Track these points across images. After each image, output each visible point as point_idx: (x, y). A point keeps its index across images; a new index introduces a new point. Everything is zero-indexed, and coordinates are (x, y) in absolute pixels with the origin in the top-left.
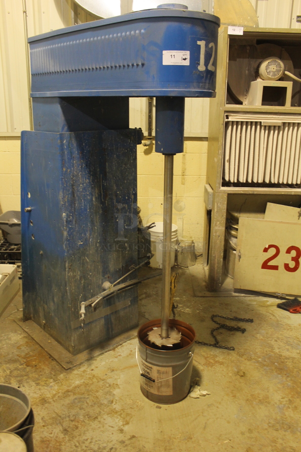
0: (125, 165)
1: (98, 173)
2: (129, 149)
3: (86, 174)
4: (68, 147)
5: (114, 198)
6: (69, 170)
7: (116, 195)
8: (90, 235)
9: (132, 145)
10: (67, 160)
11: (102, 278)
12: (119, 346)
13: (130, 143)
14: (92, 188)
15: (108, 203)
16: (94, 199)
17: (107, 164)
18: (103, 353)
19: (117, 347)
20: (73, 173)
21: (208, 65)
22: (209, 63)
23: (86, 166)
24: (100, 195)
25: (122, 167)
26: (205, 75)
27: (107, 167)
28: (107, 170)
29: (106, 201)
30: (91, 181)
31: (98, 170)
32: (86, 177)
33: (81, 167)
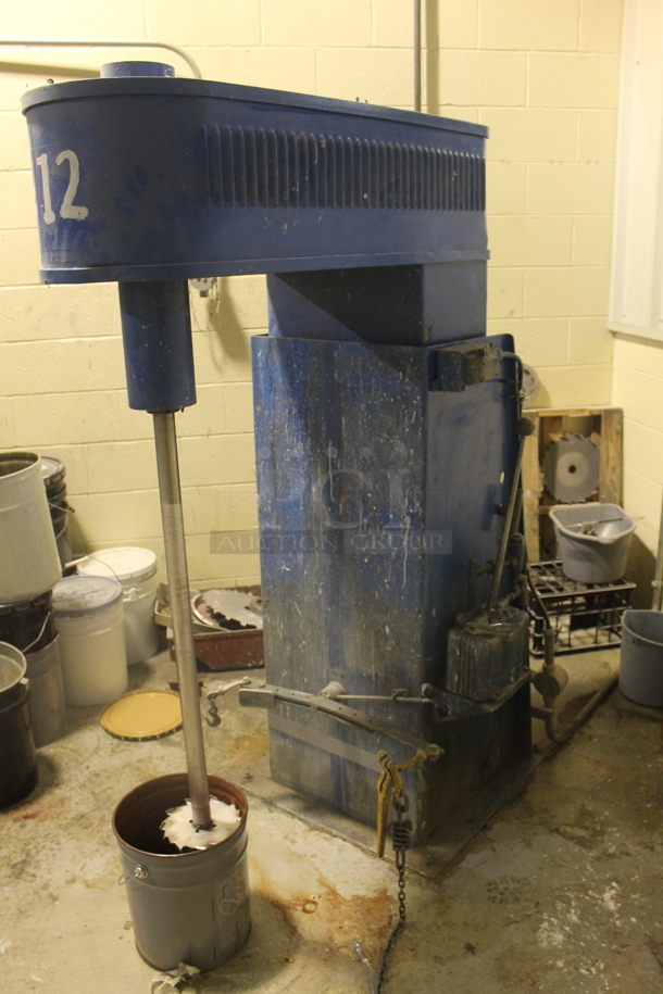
0: (388, 433)
1: (324, 436)
2: (399, 397)
3: (298, 430)
4: (266, 365)
5: (359, 503)
6: (266, 413)
7: (365, 501)
8: (305, 561)
9: (408, 388)
10: (263, 391)
11: (328, 668)
12: (327, 832)
13: (402, 382)
14: (310, 463)
15: (344, 510)
16: (314, 490)
17: (343, 420)
18: (293, 816)
19: (323, 830)
20: (274, 421)
21: (60, 207)
22: (62, 202)
23: (299, 412)
24: (327, 486)
25: (380, 436)
26: (56, 232)
27: (344, 427)
28: (344, 434)
29: (341, 505)
30: (308, 448)
31: (324, 428)
32: (297, 437)
33: (290, 412)
